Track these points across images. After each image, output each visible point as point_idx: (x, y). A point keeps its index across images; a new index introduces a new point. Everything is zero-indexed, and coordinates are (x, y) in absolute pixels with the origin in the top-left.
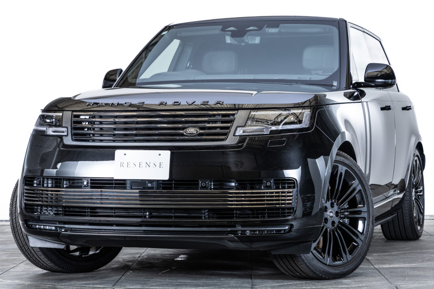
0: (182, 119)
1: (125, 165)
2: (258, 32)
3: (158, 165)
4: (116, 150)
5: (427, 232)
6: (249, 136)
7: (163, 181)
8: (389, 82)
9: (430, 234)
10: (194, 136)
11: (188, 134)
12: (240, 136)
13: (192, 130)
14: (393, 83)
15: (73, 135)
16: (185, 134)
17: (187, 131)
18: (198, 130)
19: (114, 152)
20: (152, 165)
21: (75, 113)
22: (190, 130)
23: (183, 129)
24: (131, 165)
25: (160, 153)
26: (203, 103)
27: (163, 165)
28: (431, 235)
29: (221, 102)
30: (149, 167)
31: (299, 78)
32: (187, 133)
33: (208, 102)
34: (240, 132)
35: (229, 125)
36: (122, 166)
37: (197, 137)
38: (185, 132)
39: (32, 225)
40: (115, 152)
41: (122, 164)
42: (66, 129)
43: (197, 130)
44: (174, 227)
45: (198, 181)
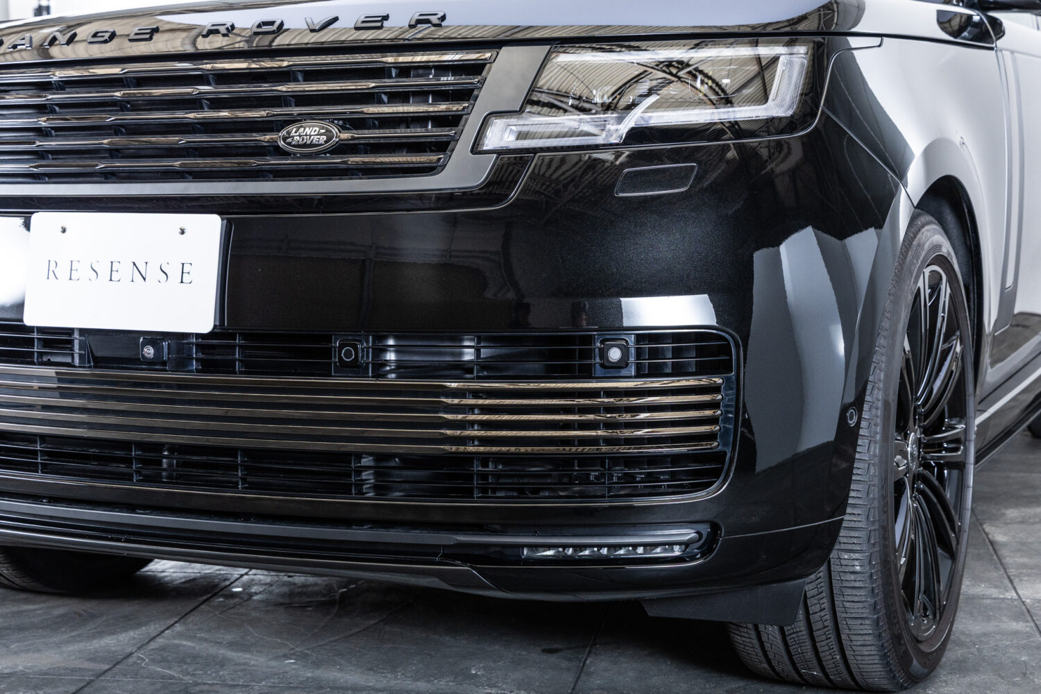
0: (279, 88)
1: (63, 271)
3: (175, 274)
4: (32, 213)
6: (535, 154)
7: (198, 335)
10: (316, 155)
11: (294, 146)
12: (499, 152)
13: (310, 132)
16: (281, 143)
17: (292, 131)
18: (335, 130)
20: (153, 274)
22: (302, 130)
23: (278, 125)
24: (83, 272)
25: (183, 226)
26: (363, 22)
27: (194, 274)
29: (436, 14)
30: (144, 279)
32: (289, 144)
33: (386, 18)
34: (501, 136)
35: (456, 107)
37: (327, 158)
38: (285, 139)
40: (31, 217)
43: (328, 131)
44: (247, 520)
45: (328, 339)
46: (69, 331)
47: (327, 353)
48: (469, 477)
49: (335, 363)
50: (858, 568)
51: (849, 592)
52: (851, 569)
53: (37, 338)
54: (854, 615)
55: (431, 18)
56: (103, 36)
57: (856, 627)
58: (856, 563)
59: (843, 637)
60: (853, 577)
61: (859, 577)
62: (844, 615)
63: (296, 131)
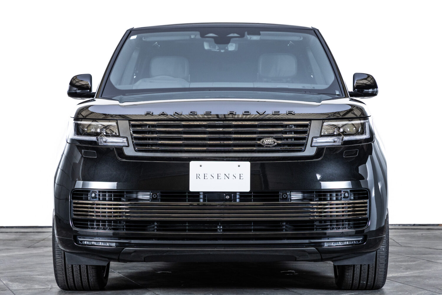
1: (202, 177)
2: (240, 39)
3: (238, 177)
5: (398, 243)
6: (325, 147)
7: (245, 192)
8: (369, 91)
9: (400, 245)
10: (271, 147)
11: (266, 144)
13: (268, 141)
14: (375, 93)
15: (135, 145)
17: (264, 141)
19: (189, 163)
20: (231, 177)
21: (132, 123)
22: (267, 140)
23: (259, 139)
24: (209, 176)
25: (239, 165)
27: (243, 177)
28: (402, 246)
30: (229, 178)
31: (304, 87)
32: (264, 144)
33: (279, 112)
35: (304, 135)
36: (198, 177)
37: (276, 148)
38: (262, 143)
39: (81, 241)
41: (198, 175)
42: (125, 140)
43: (274, 141)
44: (252, 240)
45: (278, 192)
46: (198, 193)
47: (278, 196)
48: (313, 226)
49: (280, 198)
50: (384, 250)
51: (381, 256)
52: (382, 250)
53: (188, 195)
54: (381, 263)
55: (292, 112)
56: (195, 113)
57: (381, 266)
58: (384, 248)
59: (377, 269)
60: (382, 252)
61: (384, 252)
62: (379, 263)
63: (265, 141)
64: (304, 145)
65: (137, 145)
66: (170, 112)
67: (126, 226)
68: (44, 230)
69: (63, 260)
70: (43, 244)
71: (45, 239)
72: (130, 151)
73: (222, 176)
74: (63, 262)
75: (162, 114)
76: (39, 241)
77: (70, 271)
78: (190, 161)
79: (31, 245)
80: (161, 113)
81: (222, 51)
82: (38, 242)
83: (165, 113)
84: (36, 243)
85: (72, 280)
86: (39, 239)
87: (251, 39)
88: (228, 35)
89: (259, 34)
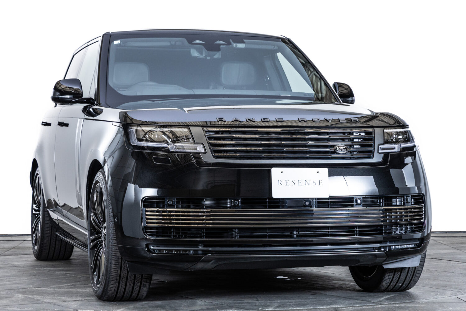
2: (227, 46)
15: (213, 152)
21: (206, 129)
32: (338, 151)
36: (280, 184)
38: (336, 149)
39: (154, 250)
41: (280, 182)
42: (201, 146)
43: (346, 148)
63: (338, 148)
64: (372, 152)
65: (215, 151)
66: (243, 118)
67: (206, 233)
68: (13, 238)
69: (119, 270)
70: (14, 252)
71: (15, 247)
72: (209, 158)
73: (303, 183)
74: (119, 272)
75: (235, 121)
76: (9, 249)
77: (124, 281)
78: (272, 168)
79: (1, 253)
80: (234, 119)
81: (208, 58)
82: (8, 251)
83: (238, 120)
84: (6, 252)
85: (123, 290)
86: (9, 248)
87: (238, 47)
88: (215, 42)
89: (244, 42)
